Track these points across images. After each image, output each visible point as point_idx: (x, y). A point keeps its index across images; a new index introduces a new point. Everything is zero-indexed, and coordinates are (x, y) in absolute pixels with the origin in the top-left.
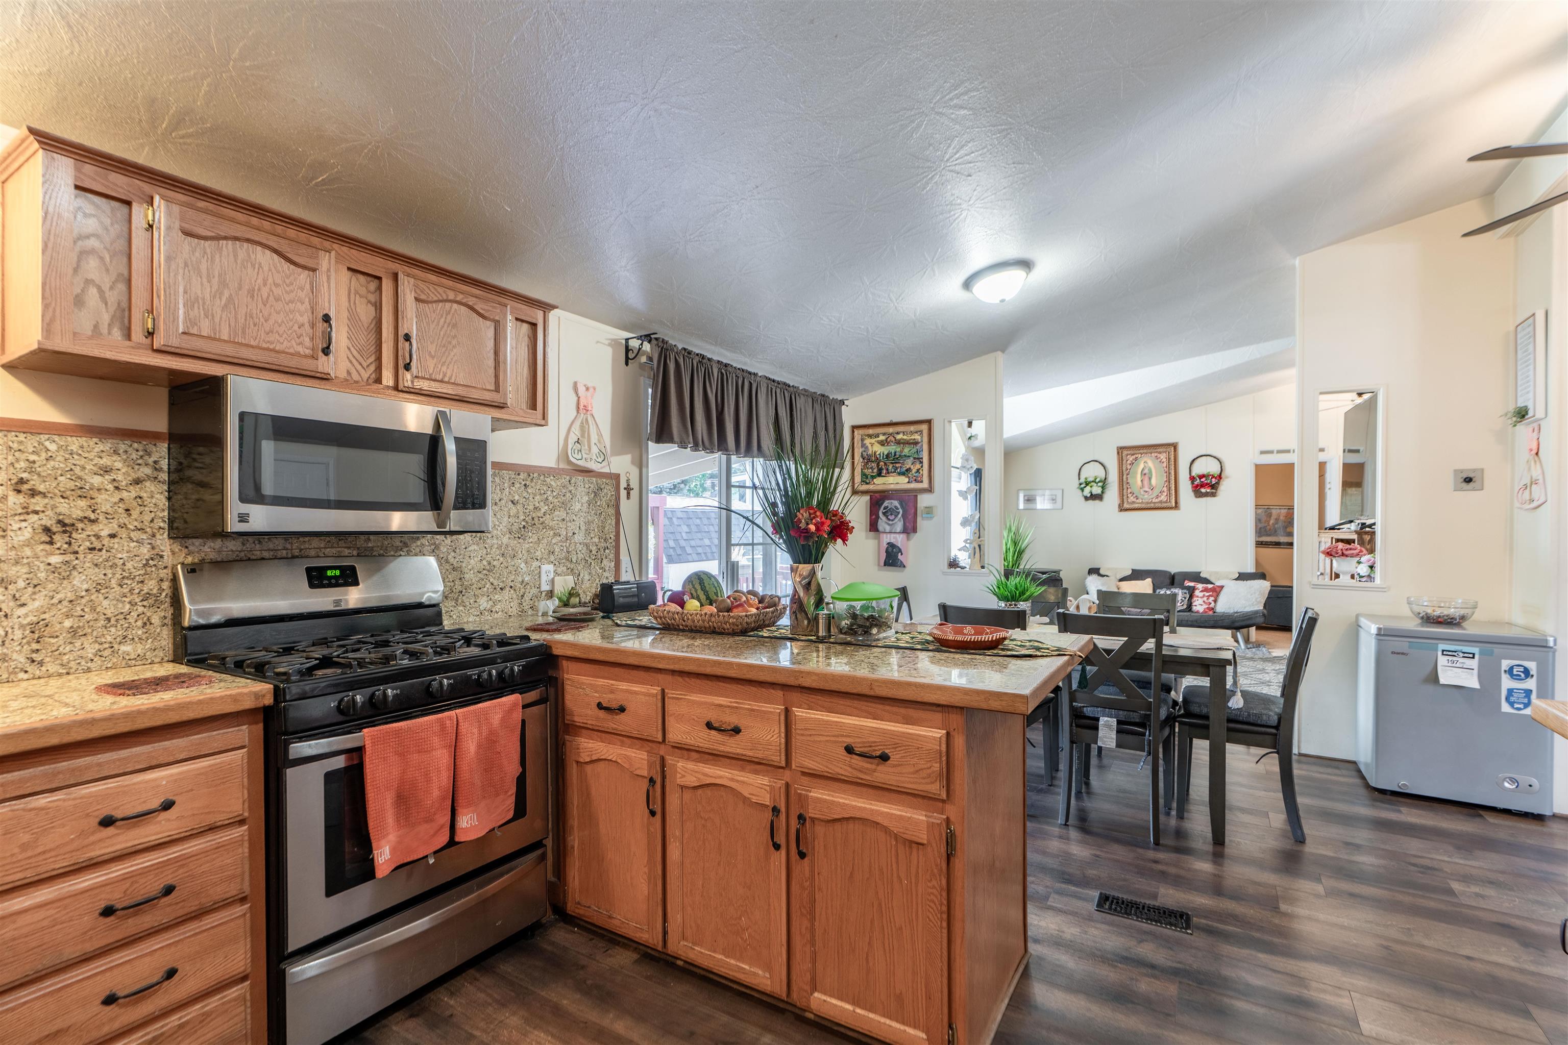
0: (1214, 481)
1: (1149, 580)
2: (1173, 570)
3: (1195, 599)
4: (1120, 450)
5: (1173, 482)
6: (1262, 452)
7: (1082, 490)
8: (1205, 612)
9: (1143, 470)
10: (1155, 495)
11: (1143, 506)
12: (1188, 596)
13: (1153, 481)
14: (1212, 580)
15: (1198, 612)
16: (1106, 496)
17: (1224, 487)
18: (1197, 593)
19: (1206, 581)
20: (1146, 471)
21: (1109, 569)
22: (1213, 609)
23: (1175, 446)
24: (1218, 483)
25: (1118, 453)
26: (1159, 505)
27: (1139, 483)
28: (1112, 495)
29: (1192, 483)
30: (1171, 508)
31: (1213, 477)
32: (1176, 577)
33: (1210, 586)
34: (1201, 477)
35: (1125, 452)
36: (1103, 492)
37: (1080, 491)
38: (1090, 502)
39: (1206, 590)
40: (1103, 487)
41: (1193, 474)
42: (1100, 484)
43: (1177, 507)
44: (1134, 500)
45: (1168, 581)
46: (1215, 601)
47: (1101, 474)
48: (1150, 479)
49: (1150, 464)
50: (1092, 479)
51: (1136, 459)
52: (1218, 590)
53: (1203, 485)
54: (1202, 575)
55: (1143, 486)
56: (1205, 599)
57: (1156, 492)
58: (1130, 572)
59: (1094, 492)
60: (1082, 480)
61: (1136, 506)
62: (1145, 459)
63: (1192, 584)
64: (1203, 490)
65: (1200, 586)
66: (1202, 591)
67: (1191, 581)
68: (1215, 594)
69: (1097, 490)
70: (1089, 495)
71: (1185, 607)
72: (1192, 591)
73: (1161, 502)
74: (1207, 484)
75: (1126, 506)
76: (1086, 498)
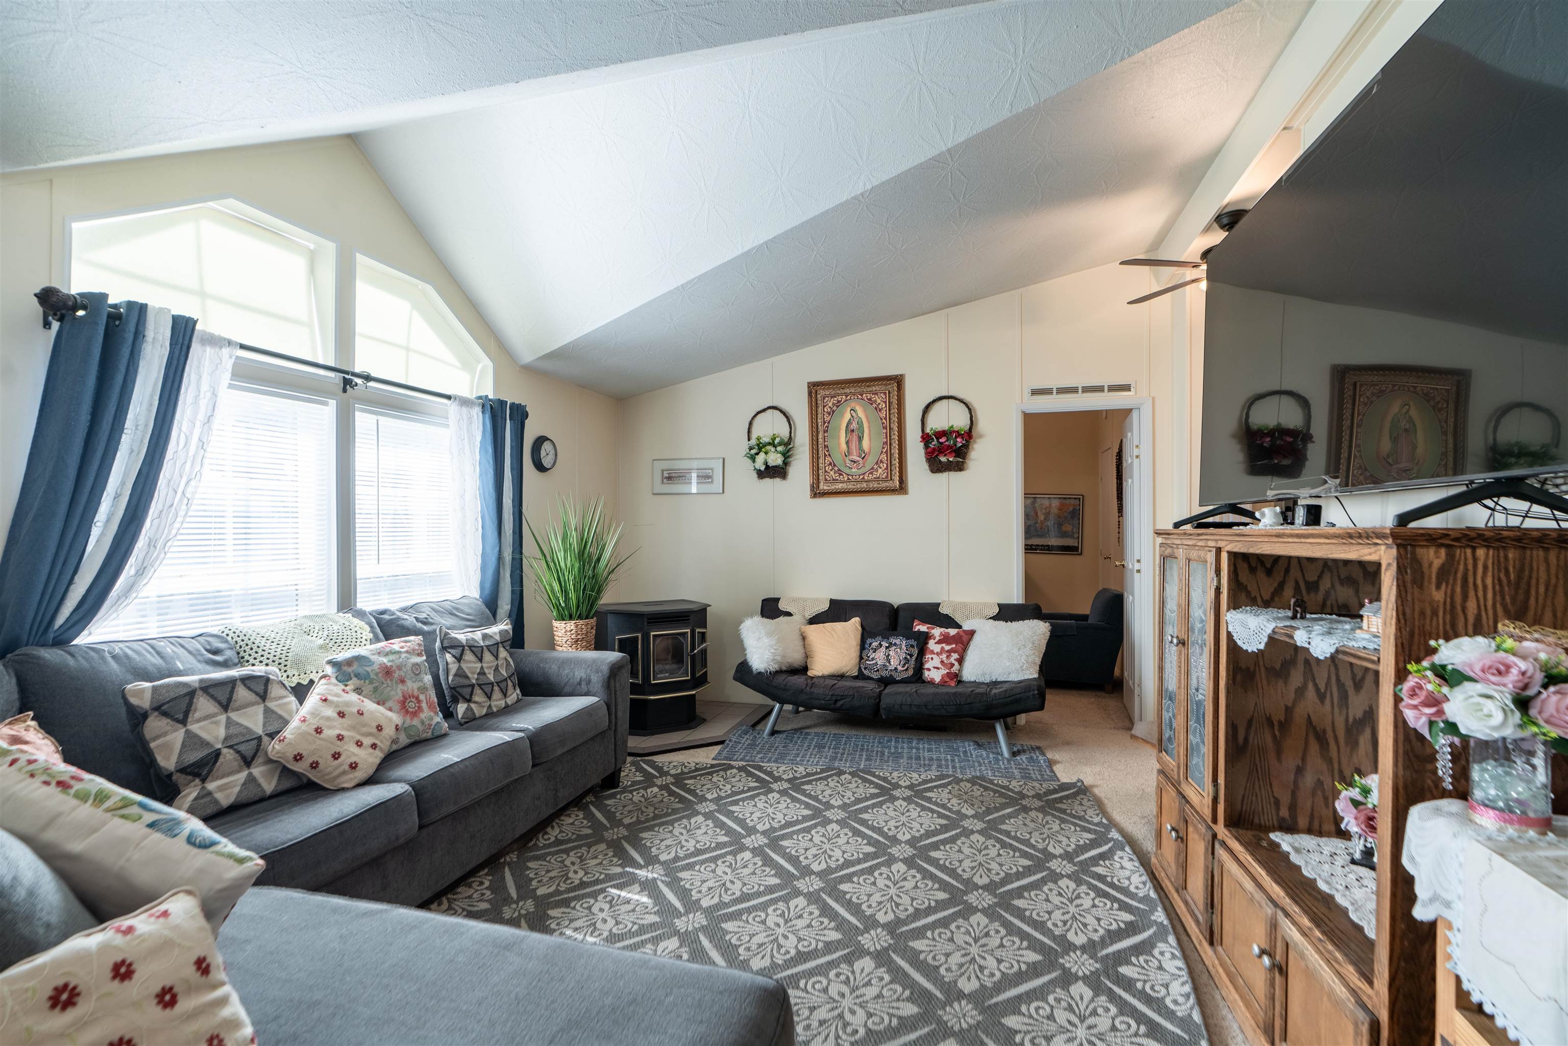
0: (960, 442)
1: (856, 621)
2: (896, 600)
3: (928, 656)
4: (814, 388)
5: (895, 445)
6: (1035, 392)
7: (753, 458)
8: (943, 683)
9: (849, 423)
10: (868, 468)
11: (850, 486)
12: (915, 652)
13: (866, 444)
14: (958, 619)
15: (931, 683)
16: (792, 471)
17: (978, 453)
18: (932, 645)
19: (949, 622)
20: (854, 425)
21: (795, 600)
22: (956, 675)
23: (898, 381)
24: (966, 446)
25: (810, 393)
26: (875, 485)
27: (844, 446)
28: (801, 468)
29: (926, 446)
30: (892, 491)
31: (958, 434)
32: (901, 614)
33: (952, 632)
34: (940, 434)
35: (821, 393)
36: (786, 463)
37: (750, 461)
38: (767, 481)
39: (945, 639)
40: (787, 455)
41: (928, 431)
42: (780, 449)
43: (902, 488)
44: (836, 476)
45: (886, 621)
46: (961, 661)
47: (782, 430)
48: (860, 439)
49: (861, 413)
50: (766, 440)
51: (838, 404)
52: (965, 638)
53: (942, 450)
54: (943, 610)
55: (849, 452)
56: (944, 656)
57: (871, 461)
58: (825, 606)
59: (771, 463)
60: (753, 442)
61: (839, 486)
62: (853, 404)
63: (923, 628)
64: (943, 459)
65: (937, 632)
66: (939, 642)
67: (924, 621)
68: (960, 646)
69: (775, 459)
70: (763, 468)
71: (911, 672)
72: (924, 638)
73: (877, 479)
74: (949, 447)
75: (823, 487)
76: (761, 475)
